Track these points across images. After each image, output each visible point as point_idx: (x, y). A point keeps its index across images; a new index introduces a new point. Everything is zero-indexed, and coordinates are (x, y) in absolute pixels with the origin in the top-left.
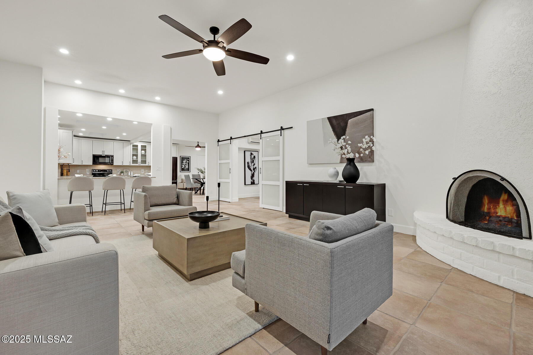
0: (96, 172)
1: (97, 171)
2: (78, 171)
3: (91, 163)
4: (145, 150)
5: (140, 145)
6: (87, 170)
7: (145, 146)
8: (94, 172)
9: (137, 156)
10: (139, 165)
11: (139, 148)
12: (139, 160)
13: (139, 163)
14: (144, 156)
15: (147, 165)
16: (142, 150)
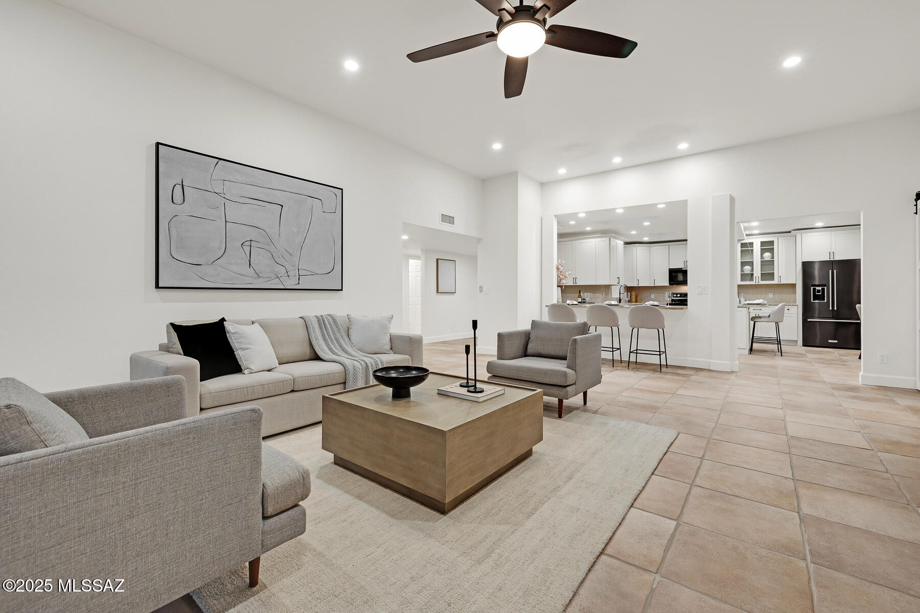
0: (678, 297)
1: (678, 295)
2: (653, 296)
3: (665, 282)
4: (771, 251)
5: (757, 243)
6: (666, 293)
7: (772, 243)
8: (674, 297)
9: (751, 264)
10: (757, 283)
11: (757, 248)
12: (757, 272)
13: (757, 279)
14: (768, 265)
15: (776, 282)
16: (763, 251)
